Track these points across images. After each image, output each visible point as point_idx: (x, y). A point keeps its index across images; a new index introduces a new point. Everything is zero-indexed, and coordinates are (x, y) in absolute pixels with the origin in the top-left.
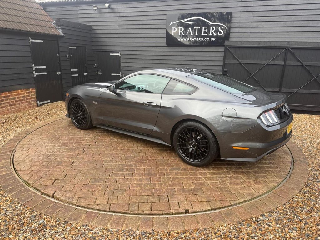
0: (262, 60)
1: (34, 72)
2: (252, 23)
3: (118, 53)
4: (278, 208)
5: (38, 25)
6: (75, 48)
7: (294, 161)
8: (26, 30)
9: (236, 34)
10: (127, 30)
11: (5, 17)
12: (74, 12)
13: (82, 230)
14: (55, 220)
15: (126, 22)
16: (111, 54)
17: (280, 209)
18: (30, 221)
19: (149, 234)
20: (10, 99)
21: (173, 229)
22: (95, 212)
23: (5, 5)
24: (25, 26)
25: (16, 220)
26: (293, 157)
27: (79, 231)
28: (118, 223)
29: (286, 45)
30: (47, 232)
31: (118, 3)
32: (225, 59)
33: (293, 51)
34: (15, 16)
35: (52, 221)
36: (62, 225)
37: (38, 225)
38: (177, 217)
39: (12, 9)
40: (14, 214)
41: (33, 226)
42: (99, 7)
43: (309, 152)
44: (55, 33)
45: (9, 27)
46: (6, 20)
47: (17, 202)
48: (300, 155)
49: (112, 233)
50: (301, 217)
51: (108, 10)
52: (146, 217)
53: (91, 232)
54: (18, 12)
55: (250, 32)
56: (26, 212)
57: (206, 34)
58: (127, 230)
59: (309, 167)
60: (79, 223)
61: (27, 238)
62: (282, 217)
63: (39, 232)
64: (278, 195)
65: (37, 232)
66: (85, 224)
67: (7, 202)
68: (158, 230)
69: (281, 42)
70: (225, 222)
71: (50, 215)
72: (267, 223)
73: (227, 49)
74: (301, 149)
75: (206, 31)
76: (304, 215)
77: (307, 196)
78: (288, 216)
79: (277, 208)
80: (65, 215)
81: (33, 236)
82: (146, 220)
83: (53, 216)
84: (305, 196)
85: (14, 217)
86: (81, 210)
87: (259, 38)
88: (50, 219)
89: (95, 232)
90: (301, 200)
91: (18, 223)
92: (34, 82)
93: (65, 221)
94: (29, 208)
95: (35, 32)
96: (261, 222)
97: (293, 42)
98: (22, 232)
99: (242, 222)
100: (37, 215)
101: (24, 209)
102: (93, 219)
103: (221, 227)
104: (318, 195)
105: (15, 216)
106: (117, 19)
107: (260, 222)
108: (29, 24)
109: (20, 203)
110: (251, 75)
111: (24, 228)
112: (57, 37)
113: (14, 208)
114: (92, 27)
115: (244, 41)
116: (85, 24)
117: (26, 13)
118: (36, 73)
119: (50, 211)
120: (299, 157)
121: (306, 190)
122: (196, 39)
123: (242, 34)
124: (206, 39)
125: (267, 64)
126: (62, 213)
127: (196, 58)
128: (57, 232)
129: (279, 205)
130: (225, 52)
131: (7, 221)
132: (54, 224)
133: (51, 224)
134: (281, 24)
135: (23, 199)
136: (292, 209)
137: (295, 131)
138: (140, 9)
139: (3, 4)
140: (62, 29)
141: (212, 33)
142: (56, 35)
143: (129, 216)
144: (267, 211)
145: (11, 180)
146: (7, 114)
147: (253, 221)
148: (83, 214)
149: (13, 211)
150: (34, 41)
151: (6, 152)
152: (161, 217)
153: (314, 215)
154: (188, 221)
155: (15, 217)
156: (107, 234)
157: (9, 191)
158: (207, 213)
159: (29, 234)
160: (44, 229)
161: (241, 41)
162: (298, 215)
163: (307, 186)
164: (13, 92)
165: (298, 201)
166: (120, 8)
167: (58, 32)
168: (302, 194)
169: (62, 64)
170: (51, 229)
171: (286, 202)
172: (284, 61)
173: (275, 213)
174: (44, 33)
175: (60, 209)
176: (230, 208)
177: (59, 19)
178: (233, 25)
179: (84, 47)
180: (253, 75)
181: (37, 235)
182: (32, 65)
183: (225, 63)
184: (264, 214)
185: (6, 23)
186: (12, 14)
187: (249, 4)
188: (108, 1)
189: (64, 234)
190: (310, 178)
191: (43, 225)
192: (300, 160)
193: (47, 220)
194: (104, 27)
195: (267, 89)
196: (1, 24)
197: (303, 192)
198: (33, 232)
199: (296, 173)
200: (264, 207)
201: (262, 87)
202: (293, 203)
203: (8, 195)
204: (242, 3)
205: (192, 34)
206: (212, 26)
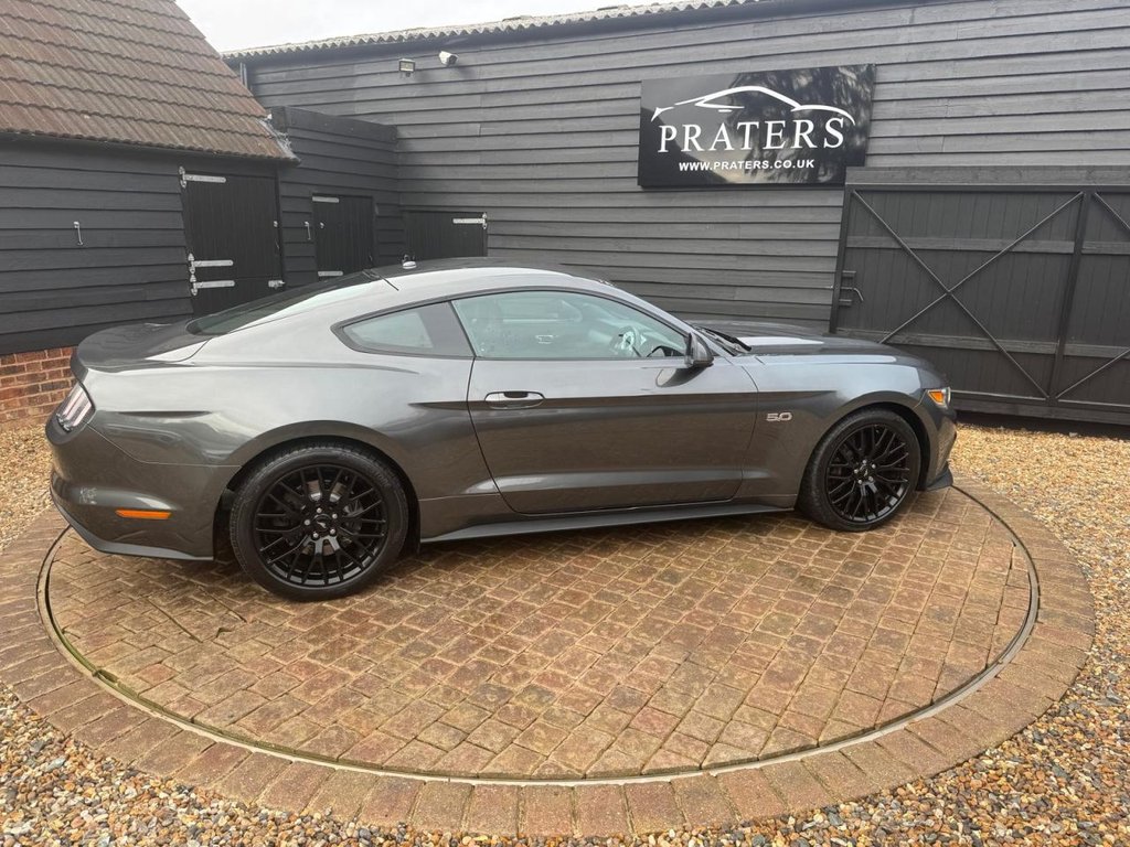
0: (986, 238)
1: (193, 279)
2: (952, 102)
3: (479, 215)
5: (210, 128)
6: (336, 200)
7: (1037, 618)
8: (167, 143)
9: (892, 142)
11: (106, 104)
12: (338, 84)
13: (171, 801)
14: (100, 762)
15: (508, 111)
16: (456, 221)
17: (910, 793)
18: (25, 758)
19: (386, 838)
21: (473, 830)
22: (236, 748)
23: (111, 68)
24: (166, 133)
26: (1042, 601)
27: (161, 805)
28: (296, 792)
29: (1080, 181)
30: (59, 800)
31: (483, 48)
32: (844, 233)
33: (1111, 203)
34: (139, 100)
35: (91, 765)
36: (113, 780)
37: (40, 773)
38: (505, 790)
39: (131, 79)
41: (24, 777)
42: (420, 64)
43: (1116, 587)
44: (265, 152)
45: (112, 135)
46: (107, 115)
47: (10, 695)
48: (1071, 595)
49: (264, 822)
50: (983, 831)
51: (448, 71)
52: (399, 778)
53: (196, 812)
54: (153, 88)
55: (945, 136)
56: (23, 729)
58: (317, 816)
59: (1094, 642)
60: (171, 779)
62: (907, 824)
63: (37, 795)
64: (922, 740)
65: (31, 795)
66: (189, 785)
68: (419, 828)
69: (1062, 168)
70: (673, 823)
71: (92, 744)
72: (834, 840)
73: (854, 197)
74: (1084, 574)
75: (780, 134)
76: (998, 824)
77: (1044, 753)
78: (930, 822)
79: (901, 786)
80: (138, 748)
81: (11, 809)
82: (396, 787)
83: (100, 749)
84: (1033, 751)
86: (195, 736)
87: (978, 157)
88: (86, 757)
89: (209, 815)
90: (1011, 764)
92: (192, 311)
93: (131, 770)
94: (35, 718)
95: (200, 150)
96: (816, 834)
97: (1111, 168)
99: (740, 829)
100: (51, 741)
101: (22, 718)
102: (222, 771)
103: (651, 839)
104: (1086, 753)
106: (476, 101)
107: (811, 832)
108: (183, 125)
109: (17, 699)
110: (945, 291)
112: (273, 167)
114: (396, 130)
115: (919, 168)
116: (374, 120)
117: (179, 90)
118: (198, 281)
119: (95, 731)
120: (1063, 605)
121: (1043, 731)
122: (744, 165)
123: (915, 141)
124: (778, 164)
125: (1008, 252)
126: (130, 742)
127: (746, 232)
128: (90, 800)
129: (910, 778)
130: (847, 210)
132: (93, 776)
133: (82, 774)
134: (1064, 102)
135: (30, 685)
136: (960, 800)
137: (1089, 506)
138: (552, 67)
139: (107, 64)
140: (290, 138)
141: (802, 141)
142: (269, 157)
143: (343, 771)
144: (854, 796)
145: (19, 624)
147: (784, 825)
148: (194, 751)
150: (196, 178)
151: (41, 533)
152: (455, 784)
153: (1041, 828)
154: (540, 804)
156: (245, 823)
158: (621, 782)
160: (55, 789)
161: (905, 168)
162: (975, 820)
163: (1057, 714)
165: (996, 769)
166: (491, 67)
167: (277, 150)
168: (1022, 744)
169: (287, 253)
170: (75, 791)
171: (946, 766)
172: (1075, 239)
173: (881, 805)
174: (229, 153)
175: (131, 727)
176: (714, 773)
177: (283, 108)
178: (880, 111)
179: (366, 197)
180: (953, 291)
181: (25, 806)
182: (188, 255)
183: (846, 248)
184: (837, 806)
185: (106, 125)
186: (132, 94)
187: (940, 33)
188: (448, 43)
189: (107, 811)
190: (1081, 686)
191: (58, 776)
192: (1064, 615)
193: (74, 762)
194: (434, 132)
195: (1006, 345)
196: (89, 126)
197: (1031, 736)
198: (17, 793)
199: (1028, 661)
200: (846, 781)
201: (987, 336)
202: (971, 773)
204: (913, 30)
205: (729, 147)
206: (802, 115)
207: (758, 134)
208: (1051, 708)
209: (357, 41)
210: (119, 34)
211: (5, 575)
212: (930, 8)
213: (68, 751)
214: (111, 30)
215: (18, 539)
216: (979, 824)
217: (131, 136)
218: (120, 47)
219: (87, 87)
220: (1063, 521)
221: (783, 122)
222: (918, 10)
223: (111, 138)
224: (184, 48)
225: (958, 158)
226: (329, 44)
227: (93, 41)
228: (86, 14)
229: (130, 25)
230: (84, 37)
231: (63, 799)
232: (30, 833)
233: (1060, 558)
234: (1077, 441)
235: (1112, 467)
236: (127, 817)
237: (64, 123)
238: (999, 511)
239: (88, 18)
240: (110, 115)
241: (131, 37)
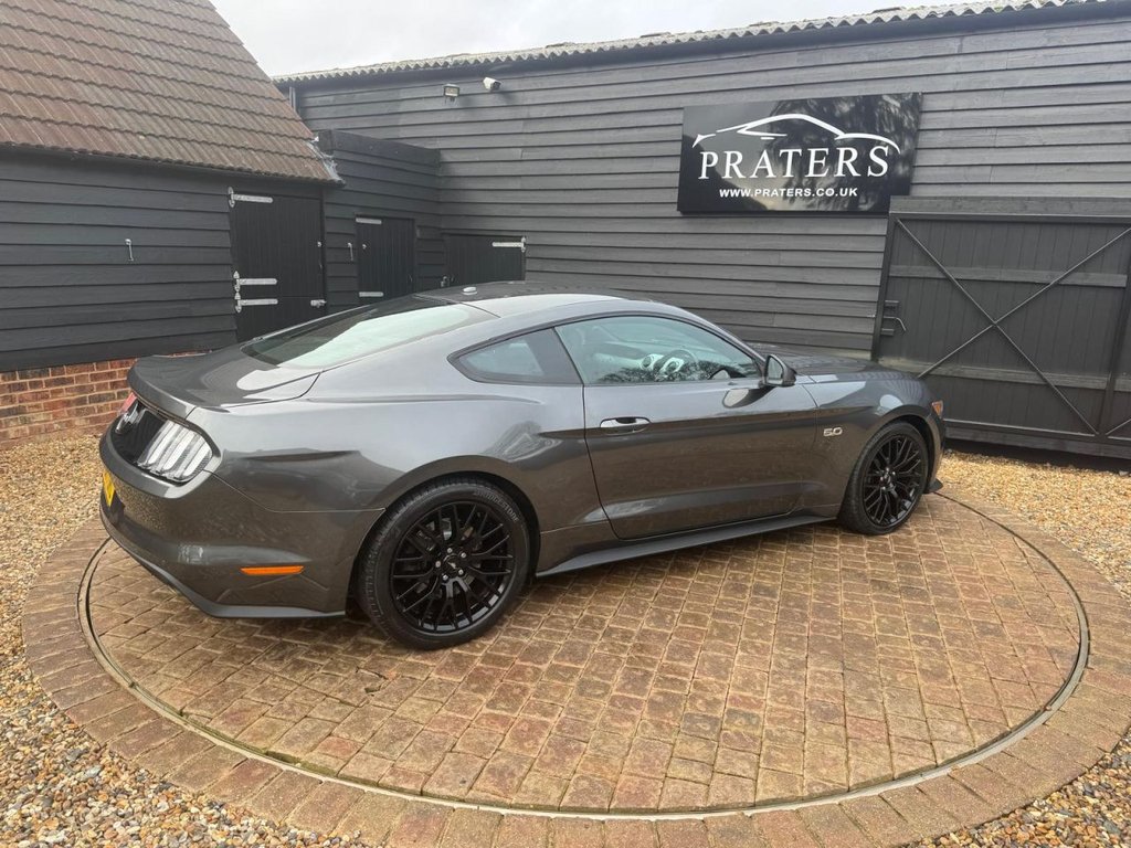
0: (1034, 269)
1: (238, 296)
2: (1000, 132)
3: (518, 239)
4: (946, 836)
5: (259, 150)
6: (379, 222)
7: (1087, 663)
8: (218, 163)
9: (937, 170)
11: (160, 126)
12: (385, 109)
13: (202, 817)
14: (134, 773)
16: (495, 245)
17: (955, 843)
18: (61, 767)
22: (267, 765)
23: (166, 90)
24: (217, 154)
25: (21, 758)
26: (1092, 646)
27: (192, 820)
28: (325, 813)
30: (93, 810)
31: (527, 75)
32: (888, 261)
34: (192, 122)
35: (125, 776)
36: (146, 792)
37: (75, 782)
38: (535, 820)
39: (186, 101)
40: (23, 739)
41: (59, 786)
42: (465, 89)
44: (311, 174)
45: (166, 156)
46: (161, 136)
47: (49, 702)
48: (1123, 641)
49: (293, 841)
51: (492, 96)
52: (427, 804)
53: (226, 828)
55: (992, 165)
58: (346, 838)
60: (203, 794)
61: (29, 819)
63: (72, 805)
64: (966, 787)
65: (66, 804)
66: (220, 801)
67: (22, 700)
69: (1114, 200)
71: (127, 755)
73: (897, 227)
75: (823, 162)
77: (1095, 807)
79: (944, 836)
80: (171, 761)
81: (47, 816)
82: (424, 813)
83: (134, 761)
84: (1083, 804)
86: (228, 751)
87: (1028, 188)
88: (121, 768)
89: (239, 832)
90: (1060, 817)
92: (235, 328)
93: (164, 782)
94: (72, 726)
95: (249, 171)
98: (21, 796)
100: (87, 750)
101: (60, 726)
102: (253, 787)
105: (23, 744)
106: (519, 126)
108: (233, 146)
109: (56, 707)
110: (991, 323)
111: (31, 787)
112: (320, 188)
114: (439, 154)
115: (966, 198)
116: (418, 144)
117: (231, 113)
118: (242, 299)
119: (129, 742)
120: (1115, 651)
121: (1094, 783)
122: (785, 192)
123: (961, 170)
124: (820, 192)
125: (1057, 285)
126: (164, 755)
127: (787, 258)
128: (122, 812)
129: (953, 827)
130: (890, 240)
132: (127, 787)
133: (116, 785)
135: (69, 693)
138: (595, 93)
139: (163, 87)
140: (335, 160)
141: (845, 167)
142: (316, 179)
145: (60, 632)
148: (226, 766)
149: (26, 728)
150: (244, 198)
151: (84, 542)
152: (485, 812)
154: (569, 837)
155: (22, 748)
156: (274, 841)
157: (40, 665)
158: (653, 818)
159: (40, 808)
160: (90, 799)
161: (950, 198)
163: (1109, 766)
165: (1044, 822)
166: (535, 93)
167: (323, 172)
168: (1072, 796)
169: (329, 274)
170: (108, 802)
171: (992, 816)
172: (1127, 273)
174: (277, 174)
175: (164, 740)
176: (748, 813)
177: (330, 132)
178: (924, 140)
179: (408, 219)
180: (999, 323)
181: (60, 814)
182: (233, 273)
183: (889, 277)
185: (160, 145)
186: (185, 116)
187: (988, 62)
188: (492, 69)
189: (139, 824)
191: (92, 786)
192: (1116, 661)
193: (109, 772)
194: (476, 156)
195: (1055, 378)
196: (143, 145)
197: (1081, 788)
198: (53, 802)
199: (1078, 709)
200: (885, 826)
201: (1035, 370)
202: (1018, 825)
203: (32, 677)
204: (961, 59)
205: (771, 175)
206: (845, 143)
207: (801, 163)
208: (1102, 759)
209: (403, 67)
210: (175, 58)
212: (979, 38)
213: (103, 761)
214: (168, 54)
215: (62, 547)
217: (182, 156)
218: (176, 71)
219: (142, 108)
220: (1113, 562)
221: (827, 150)
222: (967, 39)
223: (165, 158)
224: (237, 73)
225: (1005, 188)
226: (376, 69)
227: (150, 66)
228: (145, 39)
229: (186, 50)
230: (142, 61)
231: (96, 810)
232: (64, 843)
233: (1110, 601)
234: (1128, 480)
236: (159, 830)
237: (121, 144)
239: (146, 43)
240: (164, 136)
241: (187, 62)
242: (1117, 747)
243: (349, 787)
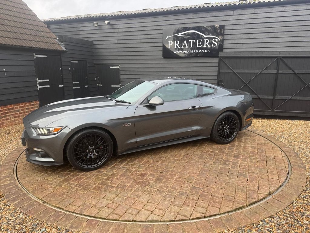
0: (255, 70)
1: (38, 85)
2: (244, 35)
3: (118, 66)
4: (278, 213)
5: (42, 42)
6: (77, 62)
7: (291, 166)
8: (30, 46)
9: (229, 45)
10: (125, 45)
11: (12, 35)
12: (75, 29)
14: (56, 228)
15: (125, 37)
16: (111, 67)
17: (280, 214)
18: (32, 230)
20: (14, 112)
23: (11, 24)
24: (30, 43)
25: (18, 229)
26: (291, 162)
29: (277, 55)
31: (117, 20)
32: (219, 69)
33: (284, 60)
34: (21, 34)
35: (54, 230)
38: (177, 224)
39: (18, 28)
40: (16, 223)
42: (99, 24)
43: (306, 157)
44: (58, 48)
45: (15, 44)
46: (12, 38)
47: (20, 211)
50: (302, 223)
51: (107, 26)
52: (146, 224)
54: (24, 30)
55: (243, 43)
56: (28, 221)
57: (201, 47)
59: (307, 172)
60: (80, 231)
62: (283, 222)
64: (277, 200)
67: (10, 211)
69: (273, 52)
70: (225, 228)
71: (52, 223)
72: (267, 229)
73: (221, 60)
74: (297, 154)
75: (200, 43)
76: (304, 220)
77: (307, 201)
78: (288, 221)
80: (67, 223)
82: (147, 227)
83: (55, 225)
84: (304, 200)
85: (15, 226)
86: (82, 218)
87: (252, 49)
88: (51, 227)
90: (301, 204)
91: (20, 232)
92: (38, 95)
93: (67, 230)
94: (31, 217)
95: (40, 48)
96: (262, 228)
97: (285, 51)
99: (243, 228)
100: (38, 224)
101: (26, 218)
102: (94, 227)
105: (17, 224)
106: (116, 34)
108: (34, 41)
109: (22, 212)
110: (245, 83)
112: (60, 53)
113: (16, 216)
114: (93, 42)
115: (237, 52)
116: (86, 39)
117: (32, 31)
118: (39, 86)
119: (51, 219)
120: (296, 163)
121: (305, 195)
122: (191, 51)
123: (235, 45)
124: (200, 51)
125: (260, 73)
126: (63, 222)
127: (192, 69)
129: (279, 210)
130: (219, 63)
131: (9, 230)
134: (272, 35)
135: (25, 207)
136: (293, 215)
137: (291, 137)
138: (137, 25)
139: (11, 23)
140: (64, 44)
141: (206, 45)
142: (59, 50)
143: (130, 224)
144: (267, 216)
145: (14, 190)
146: (11, 126)
147: (253, 226)
148: (84, 222)
149: (15, 220)
150: (38, 56)
151: (9, 162)
152: (161, 224)
154: (188, 227)
155: (17, 226)
157: (12, 200)
161: (234, 52)
162: (299, 220)
163: (306, 191)
164: (17, 104)
165: (298, 206)
166: (119, 25)
167: (60, 48)
168: (301, 199)
169: (64, 77)
171: (286, 207)
172: (277, 70)
173: (275, 218)
174: (48, 49)
175: (62, 217)
176: (230, 214)
177: (62, 36)
178: (226, 37)
179: (85, 61)
180: (247, 83)
182: (36, 78)
183: (220, 73)
184: (264, 220)
185: (12, 41)
186: (18, 32)
187: (241, 17)
188: (107, 18)
190: (309, 183)
192: (297, 165)
193: (48, 229)
194: (104, 42)
195: (261, 97)
196: (8, 41)
197: (302, 197)
199: (294, 178)
200: (264, 213)
201: (256, 95)
202: (292, 208)
203: (10, 204)
204: (234, 16)
205: (187, 47)
206: (206, 38)
207: (195, 44)
208: (304, 189)
209: (80, 17)
211: (3, 175)
213: (45, 226)
214: (11, 13)
215: (3, 164)
216: (300, 220)
217: (20, 44)
218: (14, 18)
219: (5, 30)
220: (286, 141)
221: (201, 40)
224: (32, 19)
226: (72, 18)
227: (6, 17)
228: (2, 9)
229: (15, 12)
230: (3, 15)
233: (290, 151)
234: (280, 121)
235: (291, 127)
237: (0, 40)
238: (271, 139)
239: (3, 10)
240: (13, 38)
241: (16, 16)
242: (306, 186)
243: (123, 223)
